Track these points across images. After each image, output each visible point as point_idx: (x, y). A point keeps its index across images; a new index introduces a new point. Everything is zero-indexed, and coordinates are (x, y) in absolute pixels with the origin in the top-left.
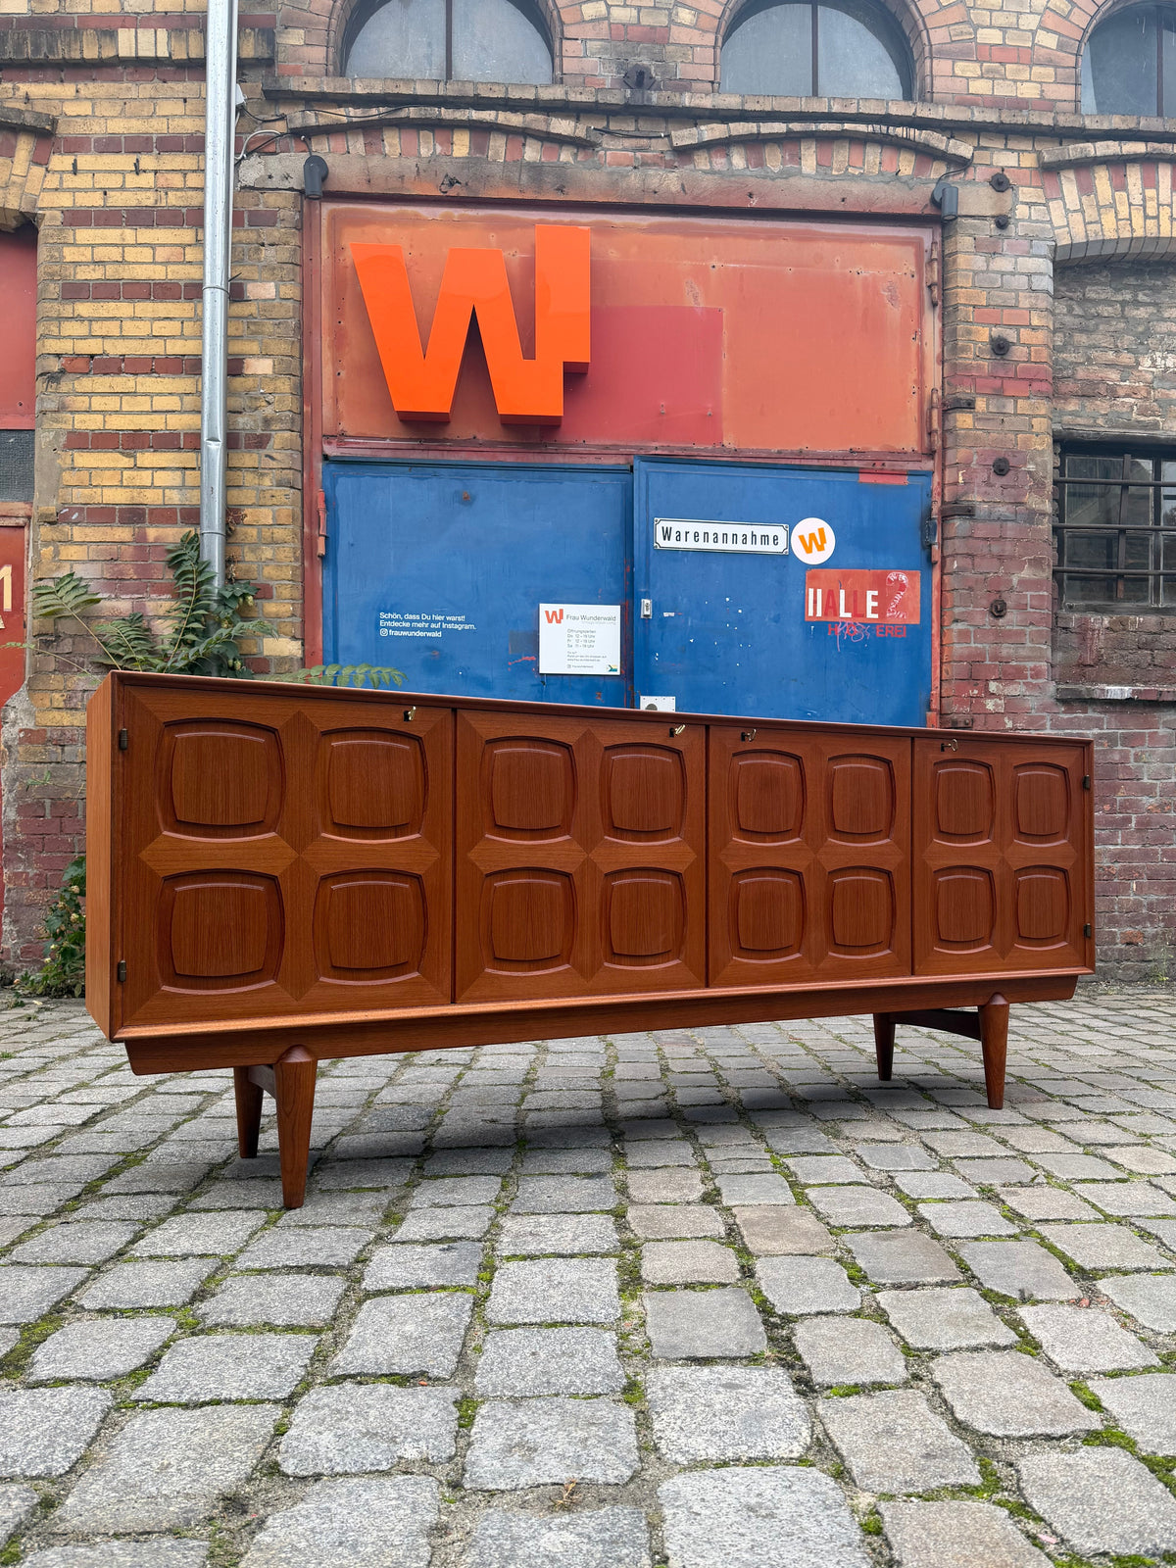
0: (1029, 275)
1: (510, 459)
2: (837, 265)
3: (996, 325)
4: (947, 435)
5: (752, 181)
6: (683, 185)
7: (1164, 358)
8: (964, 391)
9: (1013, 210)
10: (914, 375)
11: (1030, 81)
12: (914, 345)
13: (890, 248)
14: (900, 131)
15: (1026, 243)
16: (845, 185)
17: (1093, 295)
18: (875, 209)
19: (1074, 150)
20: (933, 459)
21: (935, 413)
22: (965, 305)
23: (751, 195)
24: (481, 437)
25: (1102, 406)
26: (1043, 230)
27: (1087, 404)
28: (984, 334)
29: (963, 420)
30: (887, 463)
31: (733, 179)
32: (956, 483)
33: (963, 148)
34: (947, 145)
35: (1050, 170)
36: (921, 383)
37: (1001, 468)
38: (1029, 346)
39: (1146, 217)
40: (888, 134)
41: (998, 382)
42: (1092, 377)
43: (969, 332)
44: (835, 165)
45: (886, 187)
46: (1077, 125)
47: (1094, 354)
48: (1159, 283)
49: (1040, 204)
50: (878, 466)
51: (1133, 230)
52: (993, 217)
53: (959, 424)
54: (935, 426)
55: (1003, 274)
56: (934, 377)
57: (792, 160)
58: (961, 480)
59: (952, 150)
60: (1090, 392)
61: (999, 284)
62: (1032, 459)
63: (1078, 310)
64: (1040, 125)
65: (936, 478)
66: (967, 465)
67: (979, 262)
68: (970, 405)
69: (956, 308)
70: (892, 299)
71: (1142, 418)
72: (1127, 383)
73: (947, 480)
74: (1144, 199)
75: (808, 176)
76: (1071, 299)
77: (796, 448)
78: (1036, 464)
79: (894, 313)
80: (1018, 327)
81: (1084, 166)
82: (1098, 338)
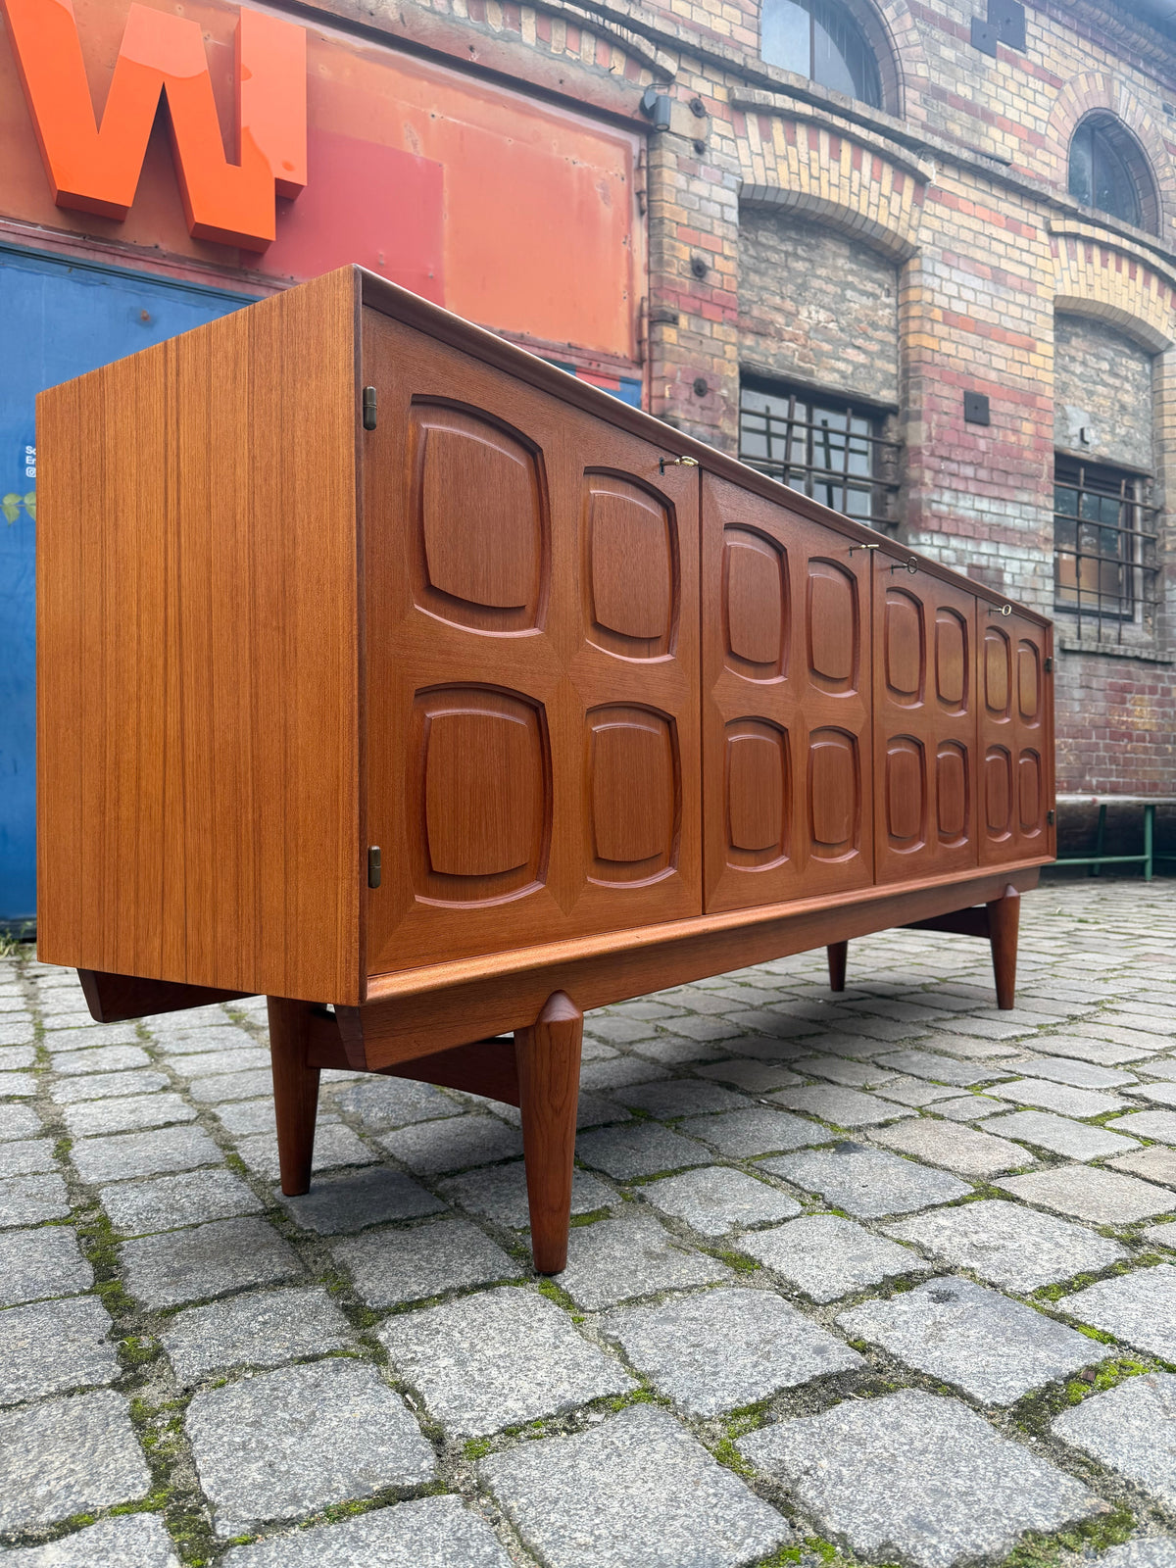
0: (722, 205)
1: (201, 281)
2: (555, 148)
3: (695, 247)
4: (654, 347)
5: (473, 34)
6: (402, 16)
7: (817, 312)
8: (670, 305)
9: (708, 138)
10: (624, 281)
11: (721, 17)
12: (625, 248)
13: (602, 145)
14: (614, 27)
15: (719, 173)
16: (563, 66)
17: (764, 240)
18: (591, 100)
19: (760, 96)
20: (641, 368)
21: (645, 321)
22: (670, 220)
23: (472, 49)
24: (165, 247)
25: (771, 346)
26: (732, 164)
27: (761, 342)
28: (685, 253)
29: (669, 334)
30: (602, 365)
31: (454, 25)
32: (663, 397)
33: (669, 63)
34: (656, 56)
35: (739, 108)
36: (630, 288)
37: (701, 389)
38: (722, 274)
39: (811, 176)
40: (604, 27)
41: (697, 303)
42: (764, 317)
43: (673, 248)
44: (554, 43)
45: (601, 81)
46: (762, 72)
47: (765, 295)
48: (813, 242)
49: (730, 139)
50: (594, 367)
51: (801, 186)
52: (692, 140)
53: (665, 337)
54: (646, 334)
55: (701, 198)
56: (642, 287)
57: (512, 24)
58: (667, 394)
59: (660, 62)
60: (762, 330)
61: (697, 207)
62: (726, 385)
63: (752, 252)
64: (733, 62)
65: (644, 389)
66: (672, 380)
67: (681, 181)
68: (674, 321)
69: (661, 221)
70: (605, 197)
71: (802, 364)
72: (790, 329)
73: (654, 393)
74: (809, 159)
75: (527, 46)
76: (747, 239)
77: (518, 331)
78: (729, 390)
79: (607, 212)
80: (713, 253)
81: (766, 112)
82: (768, 282)
